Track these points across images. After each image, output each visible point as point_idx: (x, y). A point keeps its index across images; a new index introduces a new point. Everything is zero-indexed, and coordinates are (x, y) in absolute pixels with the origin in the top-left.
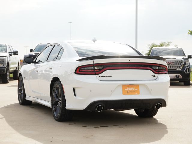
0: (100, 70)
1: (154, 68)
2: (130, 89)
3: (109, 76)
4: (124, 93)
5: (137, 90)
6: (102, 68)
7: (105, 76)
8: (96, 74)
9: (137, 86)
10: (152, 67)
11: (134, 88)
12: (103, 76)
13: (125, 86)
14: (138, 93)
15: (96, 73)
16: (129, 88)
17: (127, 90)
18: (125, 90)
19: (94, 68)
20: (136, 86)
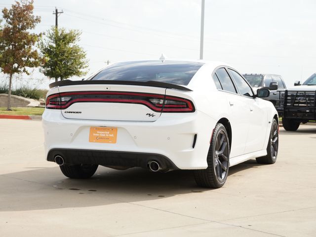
0: (67, 102)
1: (155, 101)
2: (102, 134)
3: (77, 113)
4: (91, 139)
5: (112, 135)
6: (69, 99)
7: (71, 112)
8: (61, 109)
9: (114, 130)
10: (150, 100)
11: (108, 133)
12: (69, 112)
13: (94, 128)
14: (114, 140)
15: (63, 107)
16: (100, 132)
17: (96, 135)
18: (94, 134)
19: (61, 99)
20: (112, 130)
